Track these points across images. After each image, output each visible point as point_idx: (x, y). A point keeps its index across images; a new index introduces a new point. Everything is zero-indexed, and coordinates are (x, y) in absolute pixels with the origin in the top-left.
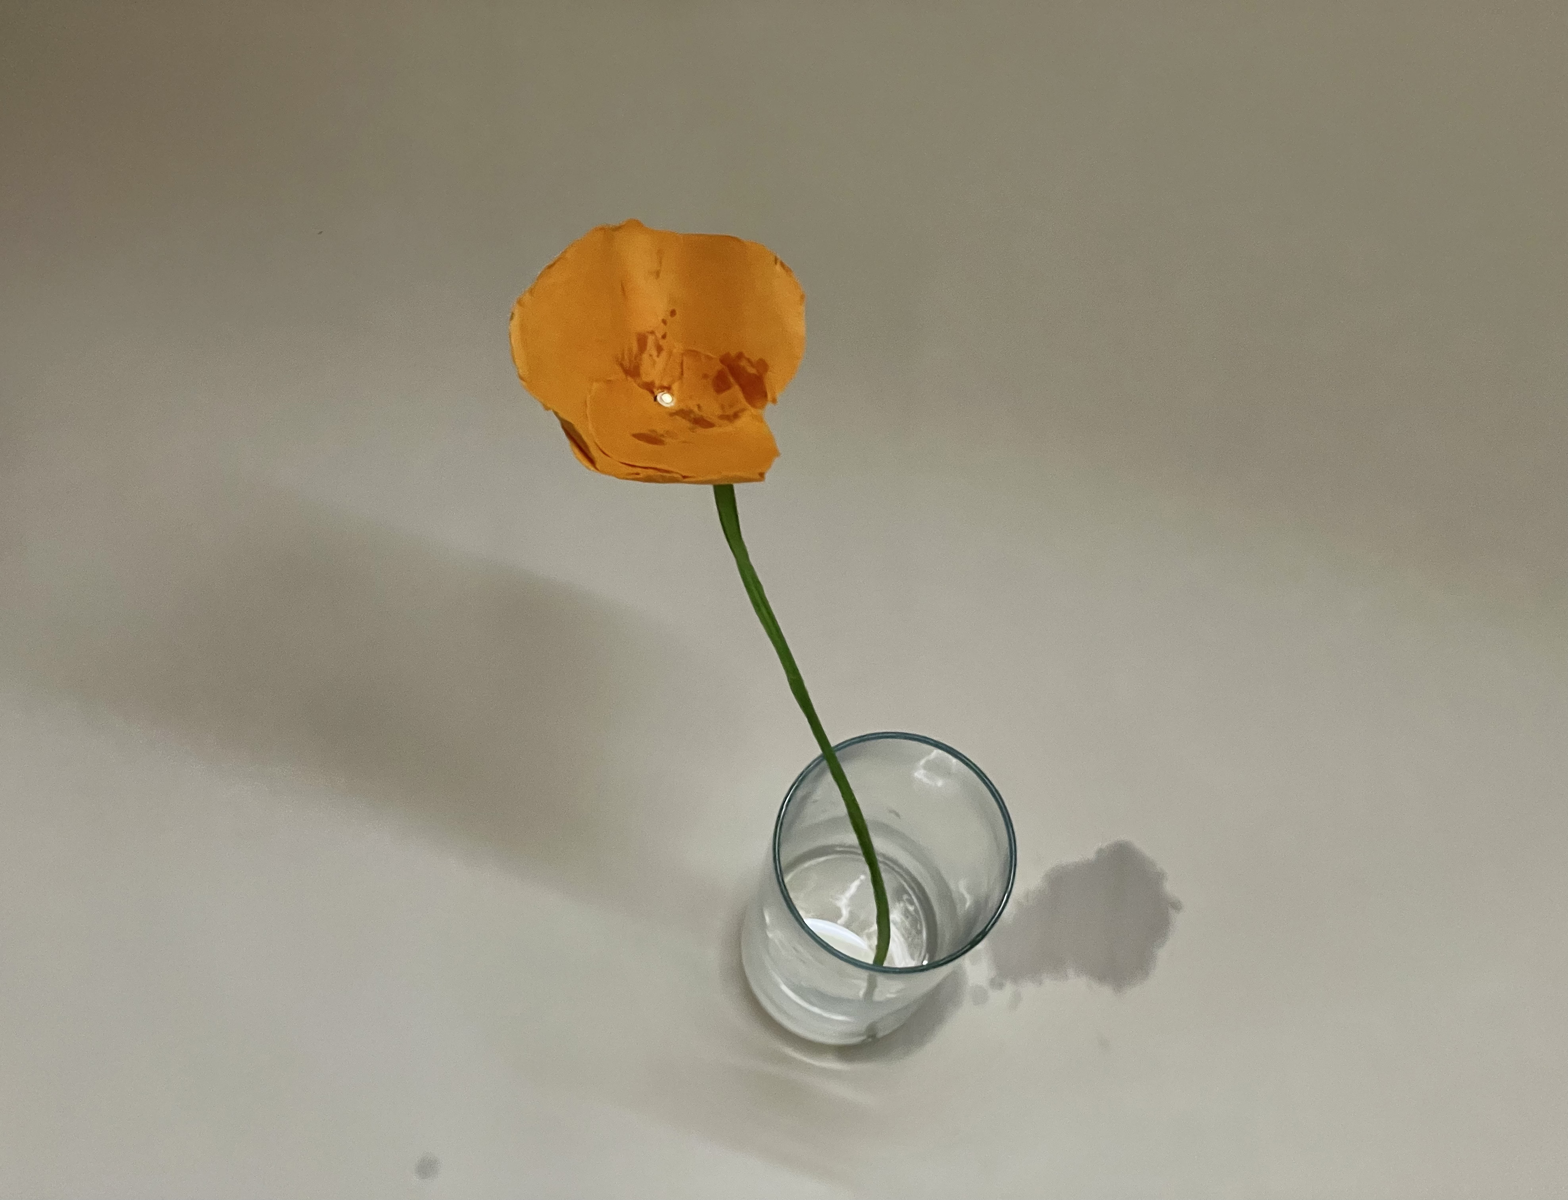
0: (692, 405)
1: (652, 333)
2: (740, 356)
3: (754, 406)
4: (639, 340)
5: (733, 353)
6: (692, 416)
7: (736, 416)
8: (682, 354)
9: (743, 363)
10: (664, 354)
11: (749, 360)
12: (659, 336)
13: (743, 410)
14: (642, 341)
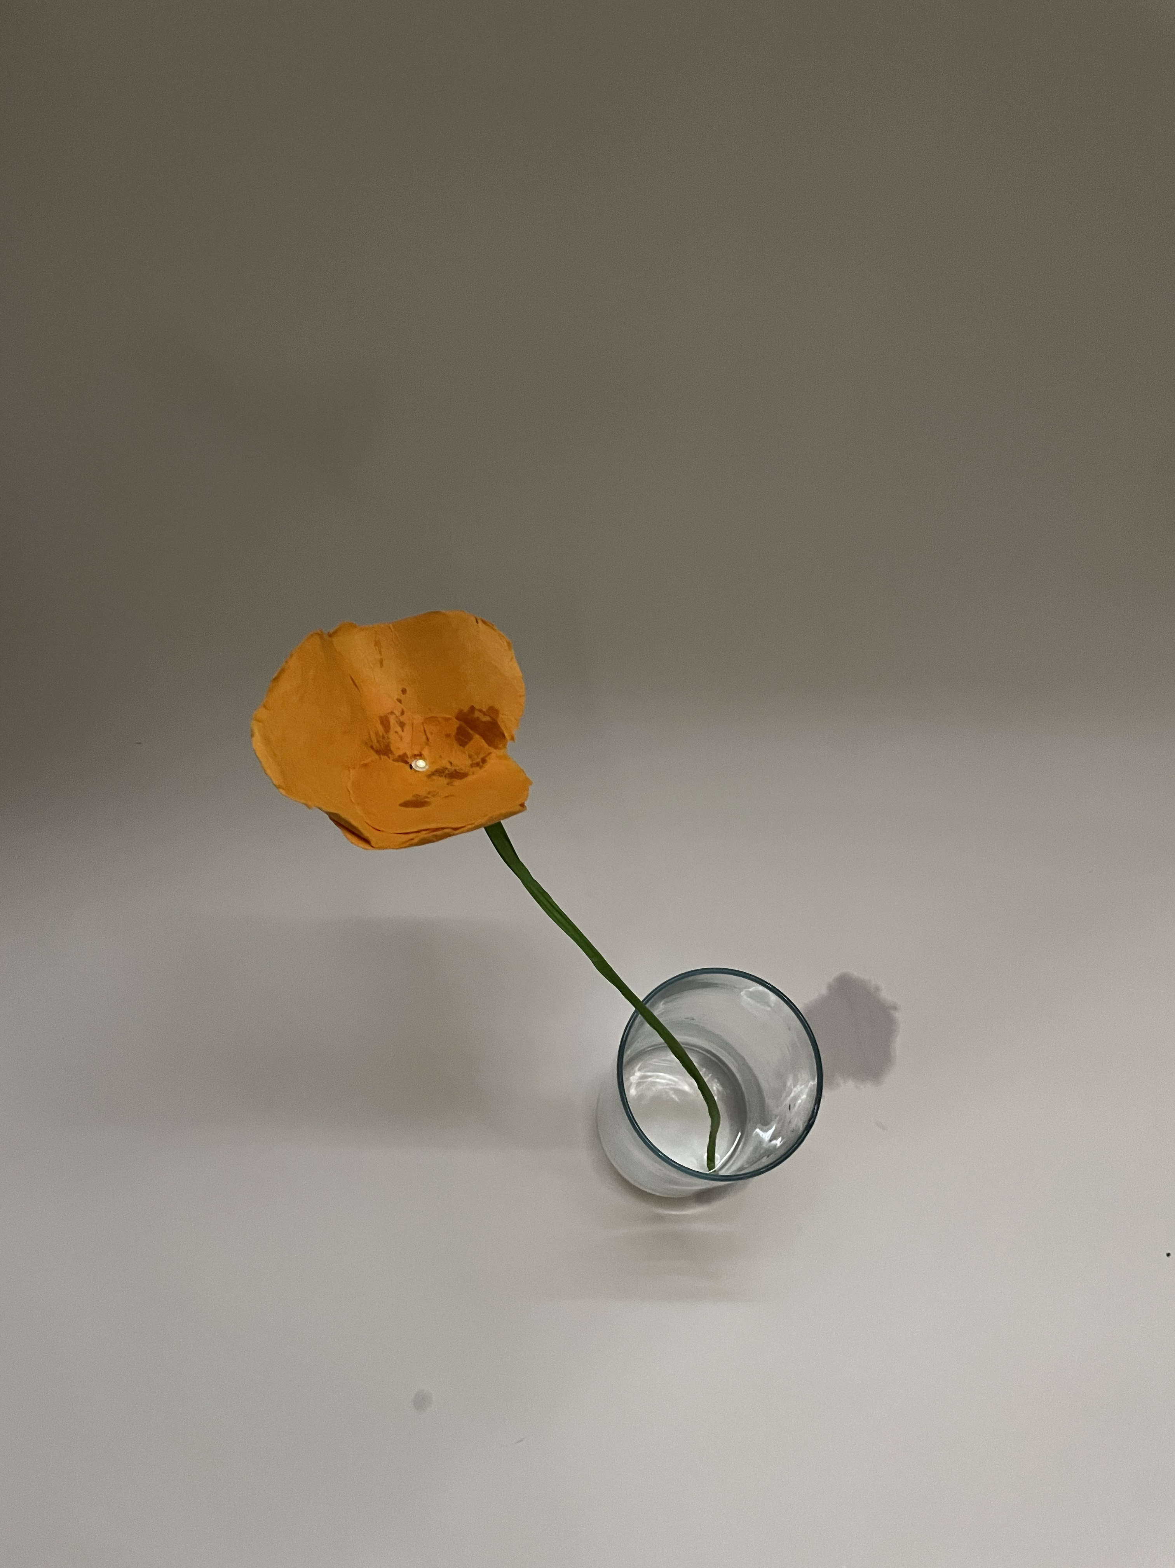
0: (444, 763)
1: (392, 713)
2: (472, 709)
3: (496, 747)
4: (382, 723)
5: (466, 709)
6: (447, 772)
7: (484, 761)
8: (423, 724)
9: (477, 714)
10: (407, 728)
11: (480, 711)
12: (398, 713)
13: (490, 753)
14: (385, 721)
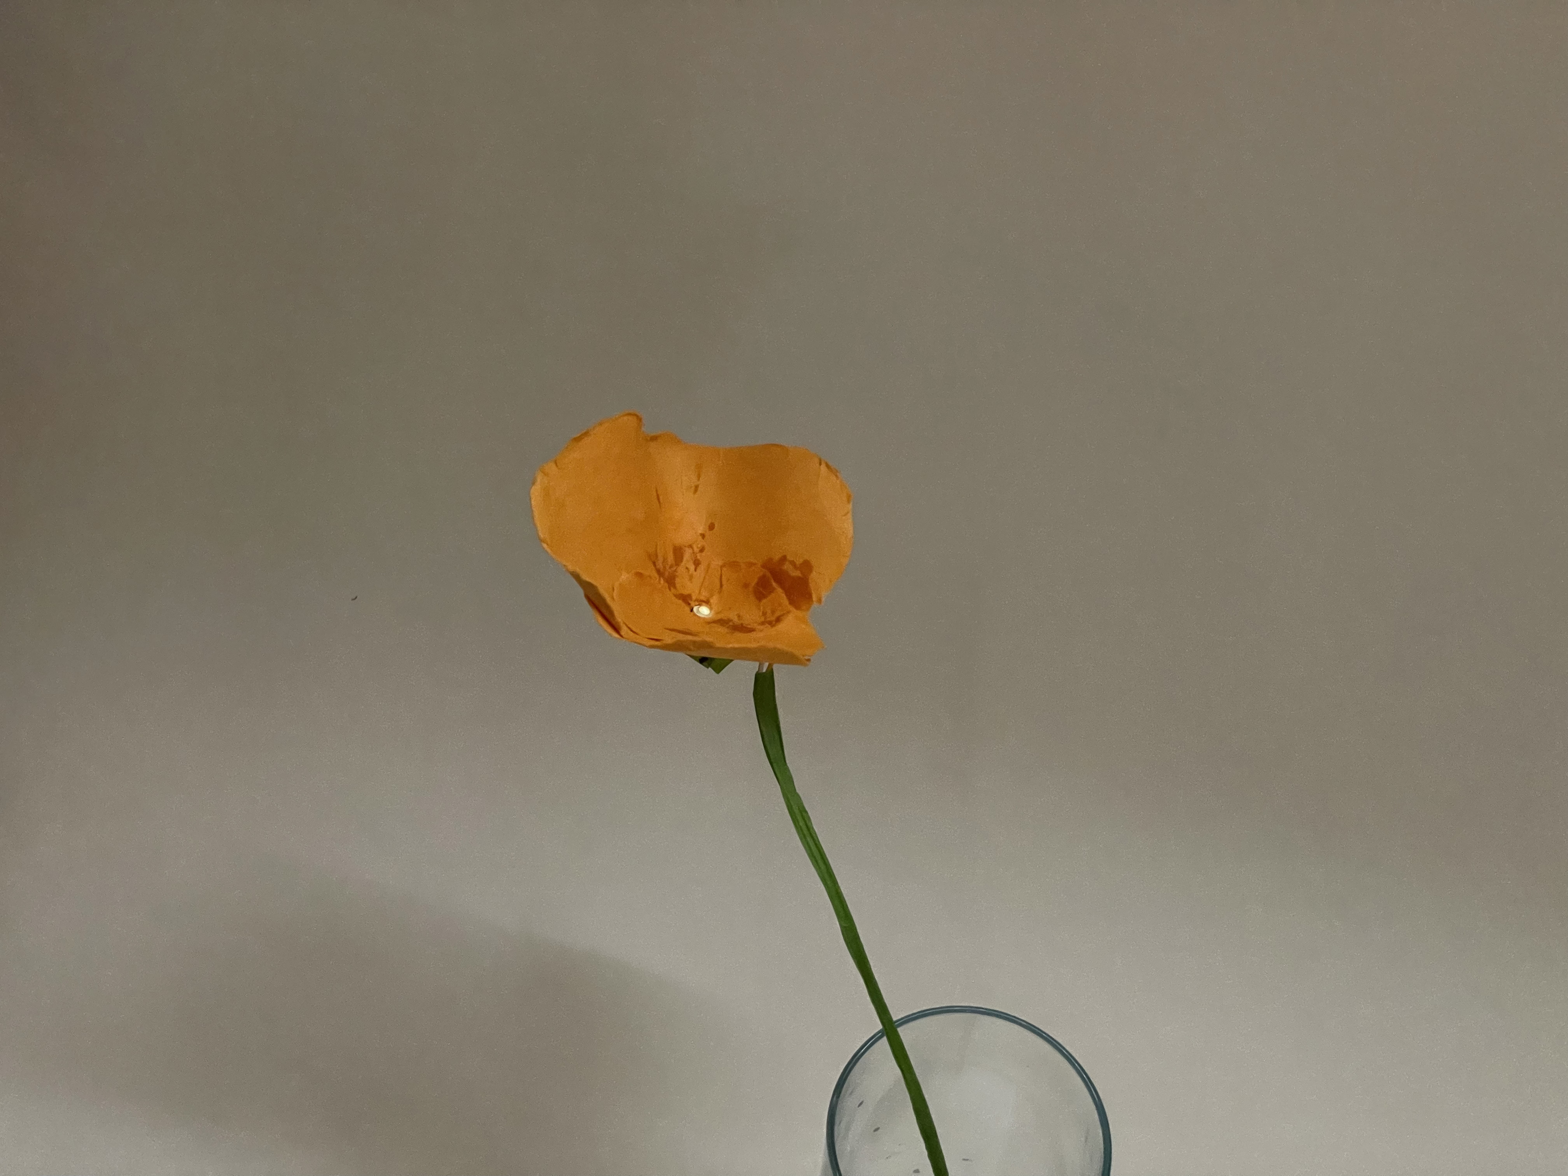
0: (733, 616)
1: (691, 546)
2: (784, 559)
3: (798, 608)
4: (675, 552)
5: (777, 557)
6: (731, 624)
7: (778, 620)
8: (722, 567)
9: (787, 567)
10: (702, 567)
11: (793, 563)
12: (696, 549)
13: (789, 612)
14: (678, 552)
